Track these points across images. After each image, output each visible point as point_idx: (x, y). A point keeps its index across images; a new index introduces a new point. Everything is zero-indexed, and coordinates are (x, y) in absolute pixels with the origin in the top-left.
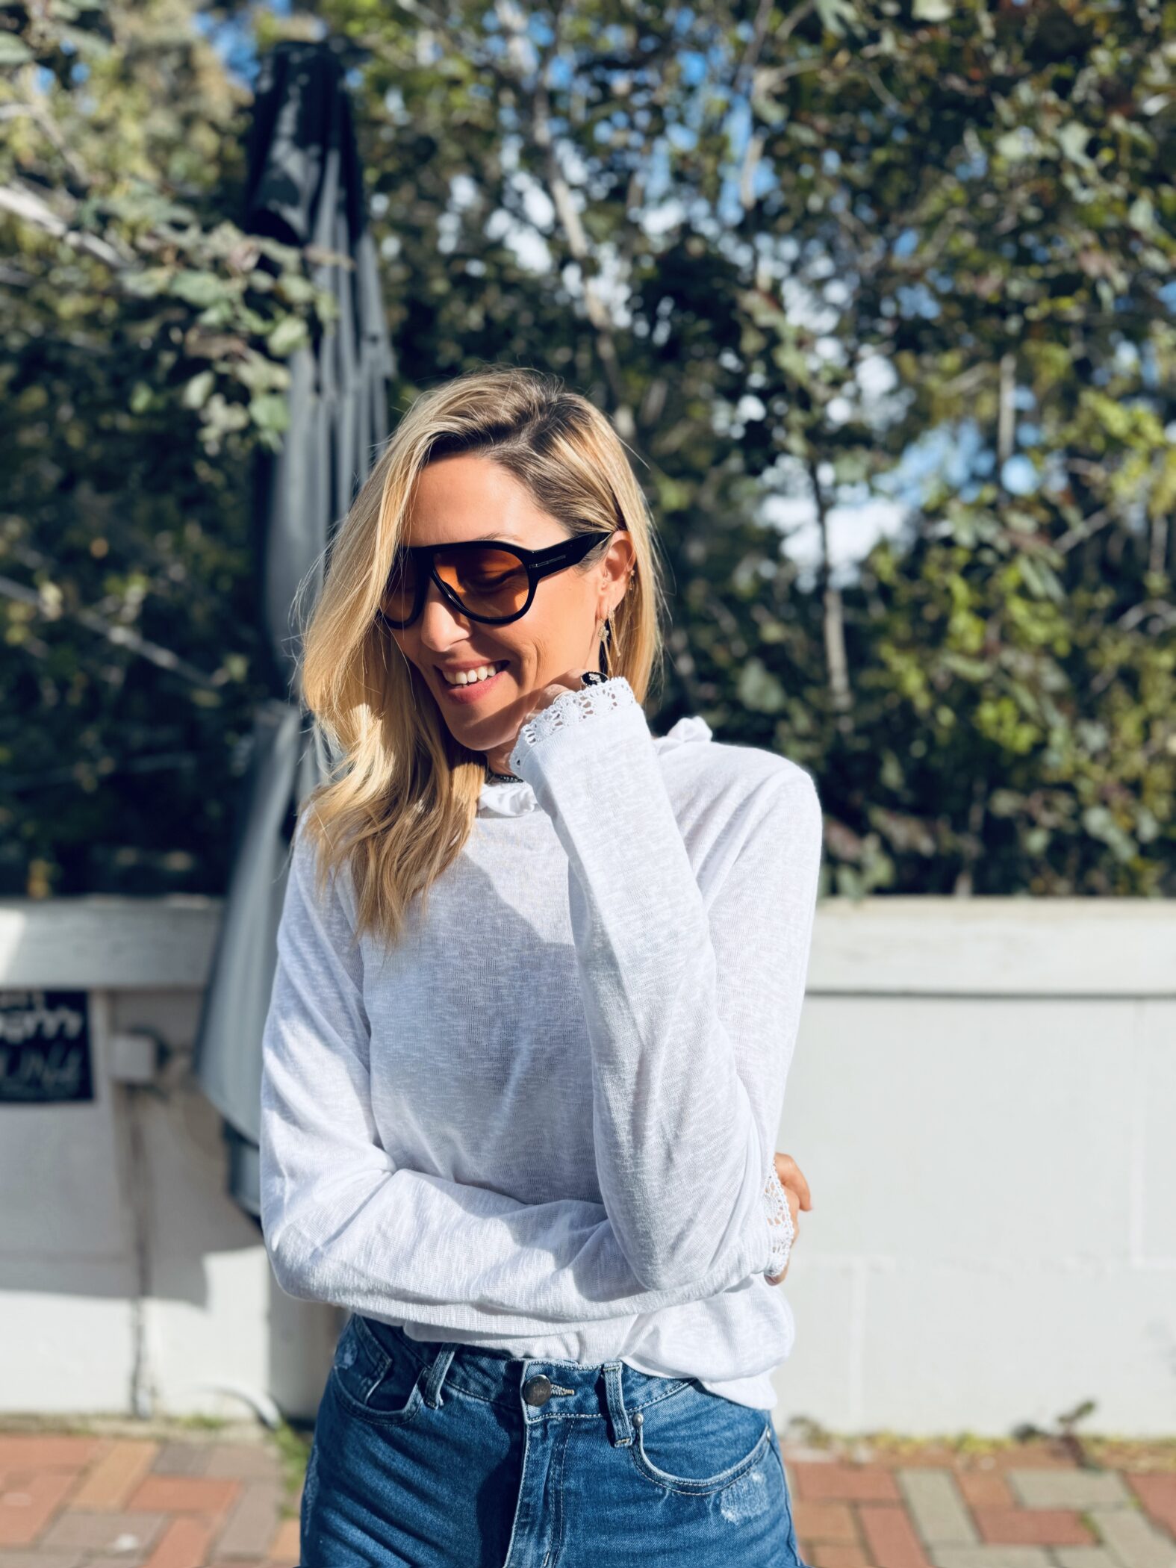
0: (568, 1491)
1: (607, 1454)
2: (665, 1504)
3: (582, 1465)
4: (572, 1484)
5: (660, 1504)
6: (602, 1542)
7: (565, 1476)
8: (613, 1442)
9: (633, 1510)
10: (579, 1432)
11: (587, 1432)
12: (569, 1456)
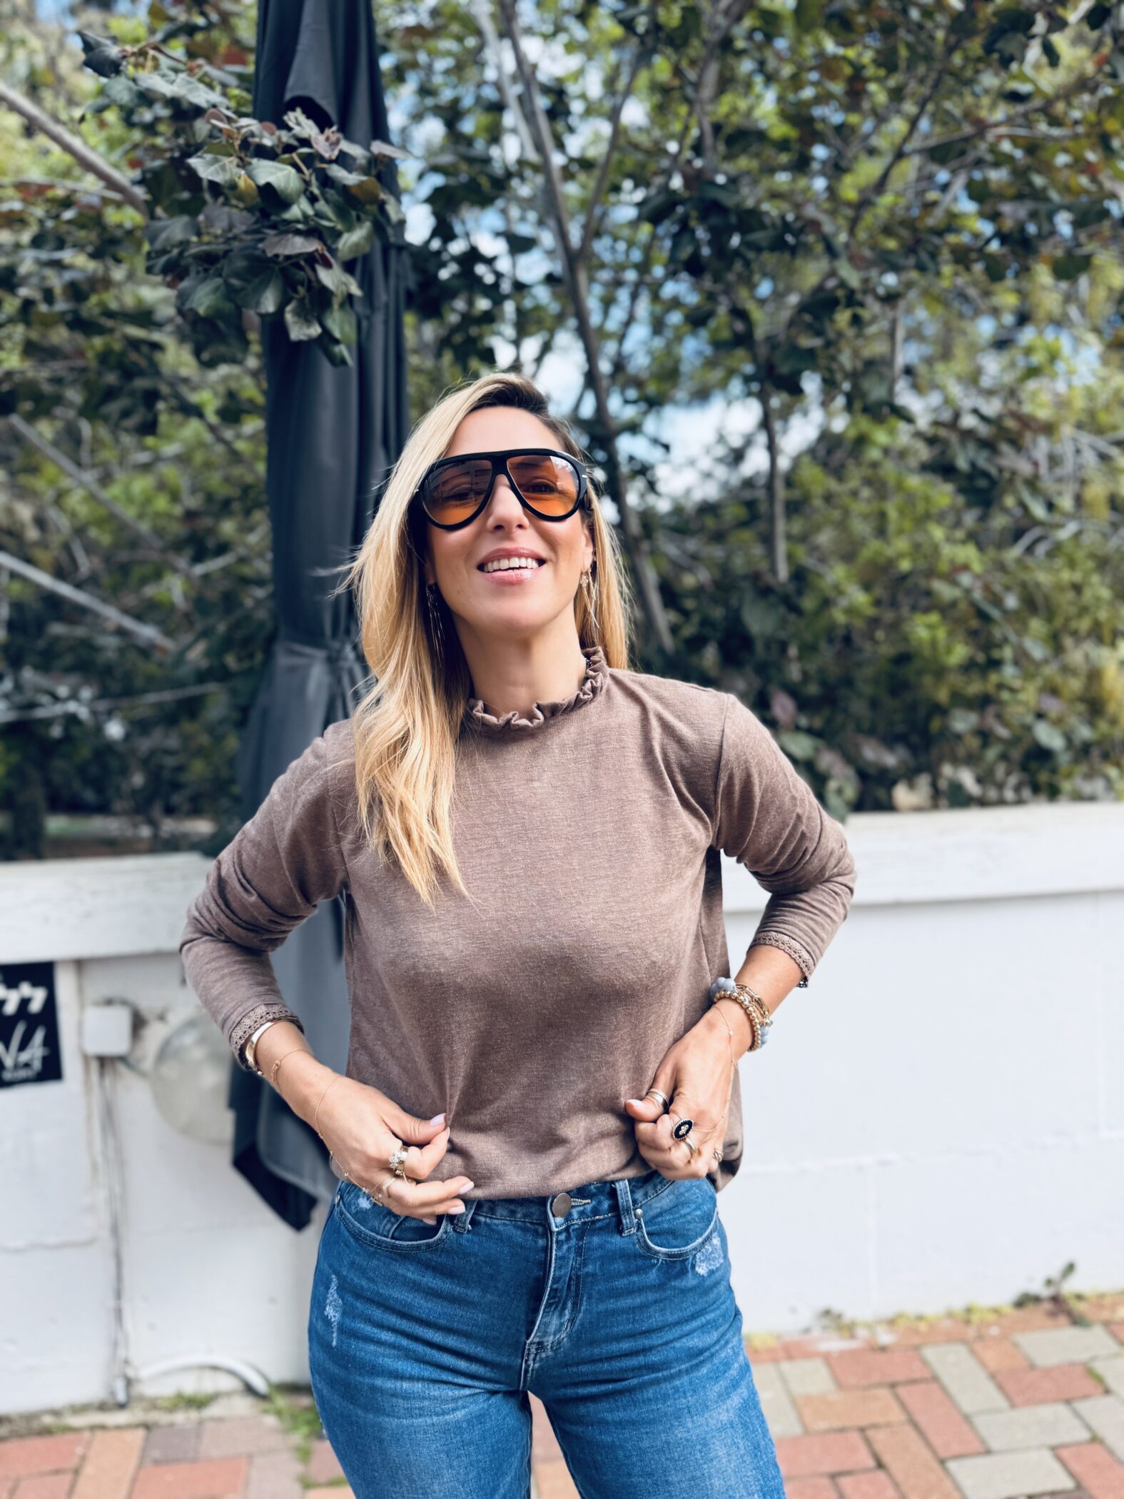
0: (587, 1274)
1: (616, 1241)
2: (658, 1270)
3: (598, 1253)
4: (590, 1268)
5: (654, 1270)
6: (611, 1305)
7: (585, 1264)
8: (620, 1232)
9: (635, 1278)
10: (594, 1230)
11: (601, 1229)
12: (589, 1249)
